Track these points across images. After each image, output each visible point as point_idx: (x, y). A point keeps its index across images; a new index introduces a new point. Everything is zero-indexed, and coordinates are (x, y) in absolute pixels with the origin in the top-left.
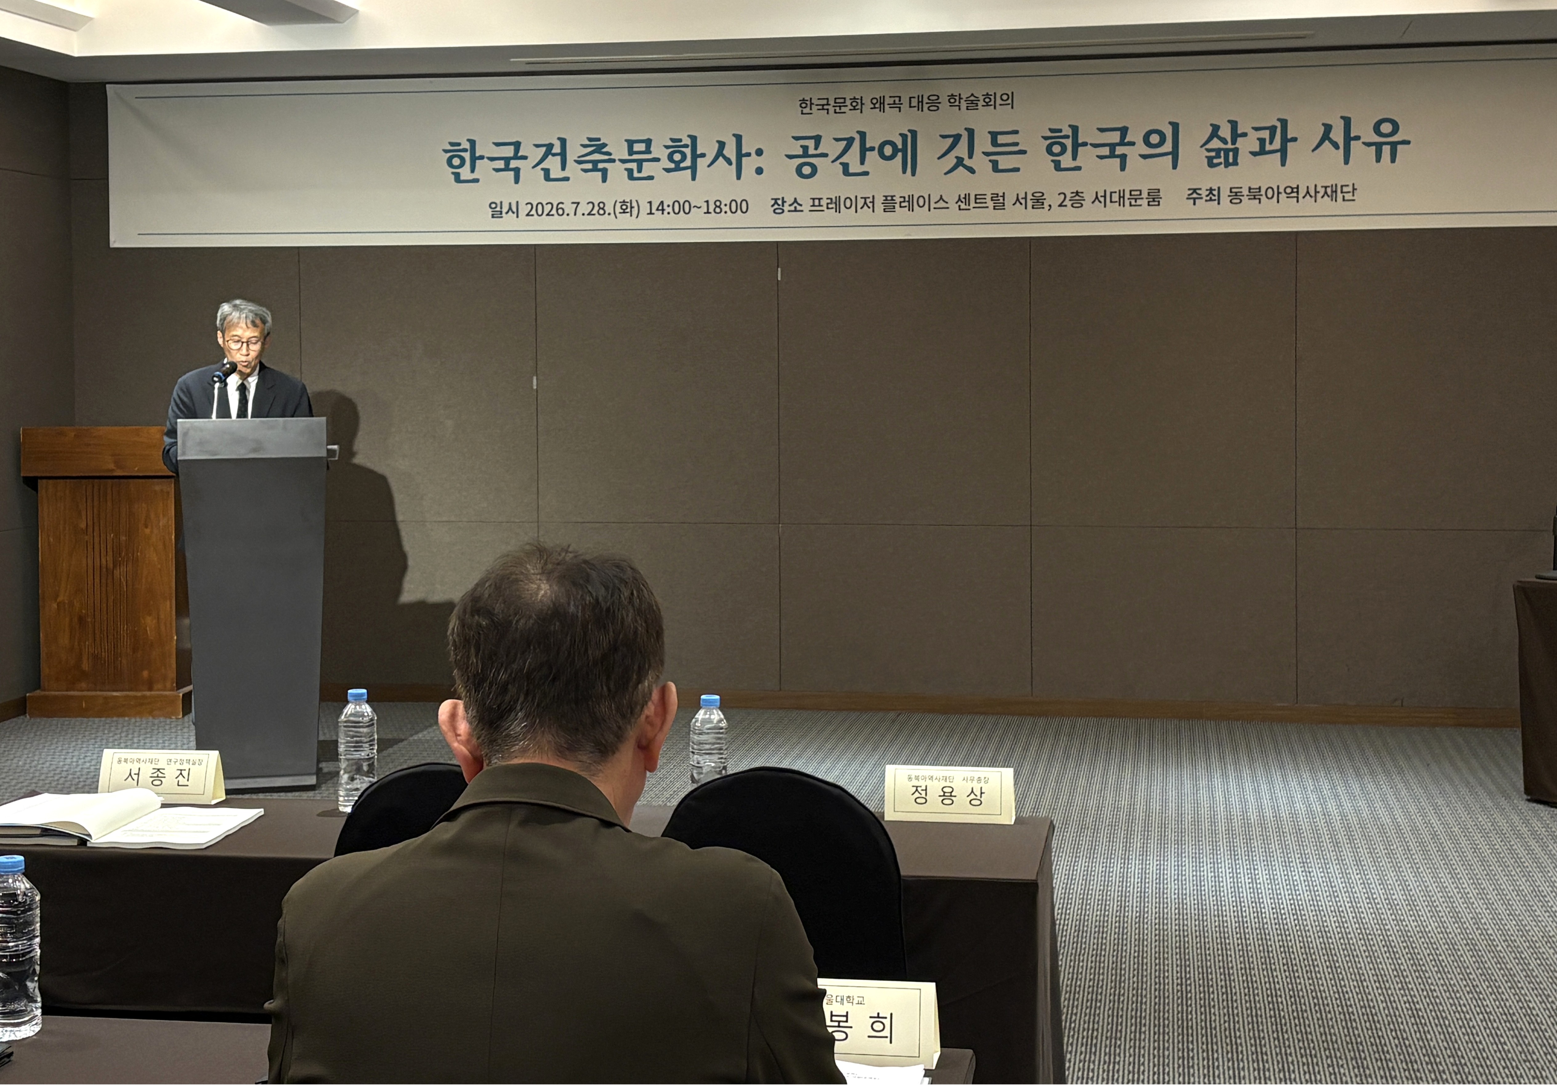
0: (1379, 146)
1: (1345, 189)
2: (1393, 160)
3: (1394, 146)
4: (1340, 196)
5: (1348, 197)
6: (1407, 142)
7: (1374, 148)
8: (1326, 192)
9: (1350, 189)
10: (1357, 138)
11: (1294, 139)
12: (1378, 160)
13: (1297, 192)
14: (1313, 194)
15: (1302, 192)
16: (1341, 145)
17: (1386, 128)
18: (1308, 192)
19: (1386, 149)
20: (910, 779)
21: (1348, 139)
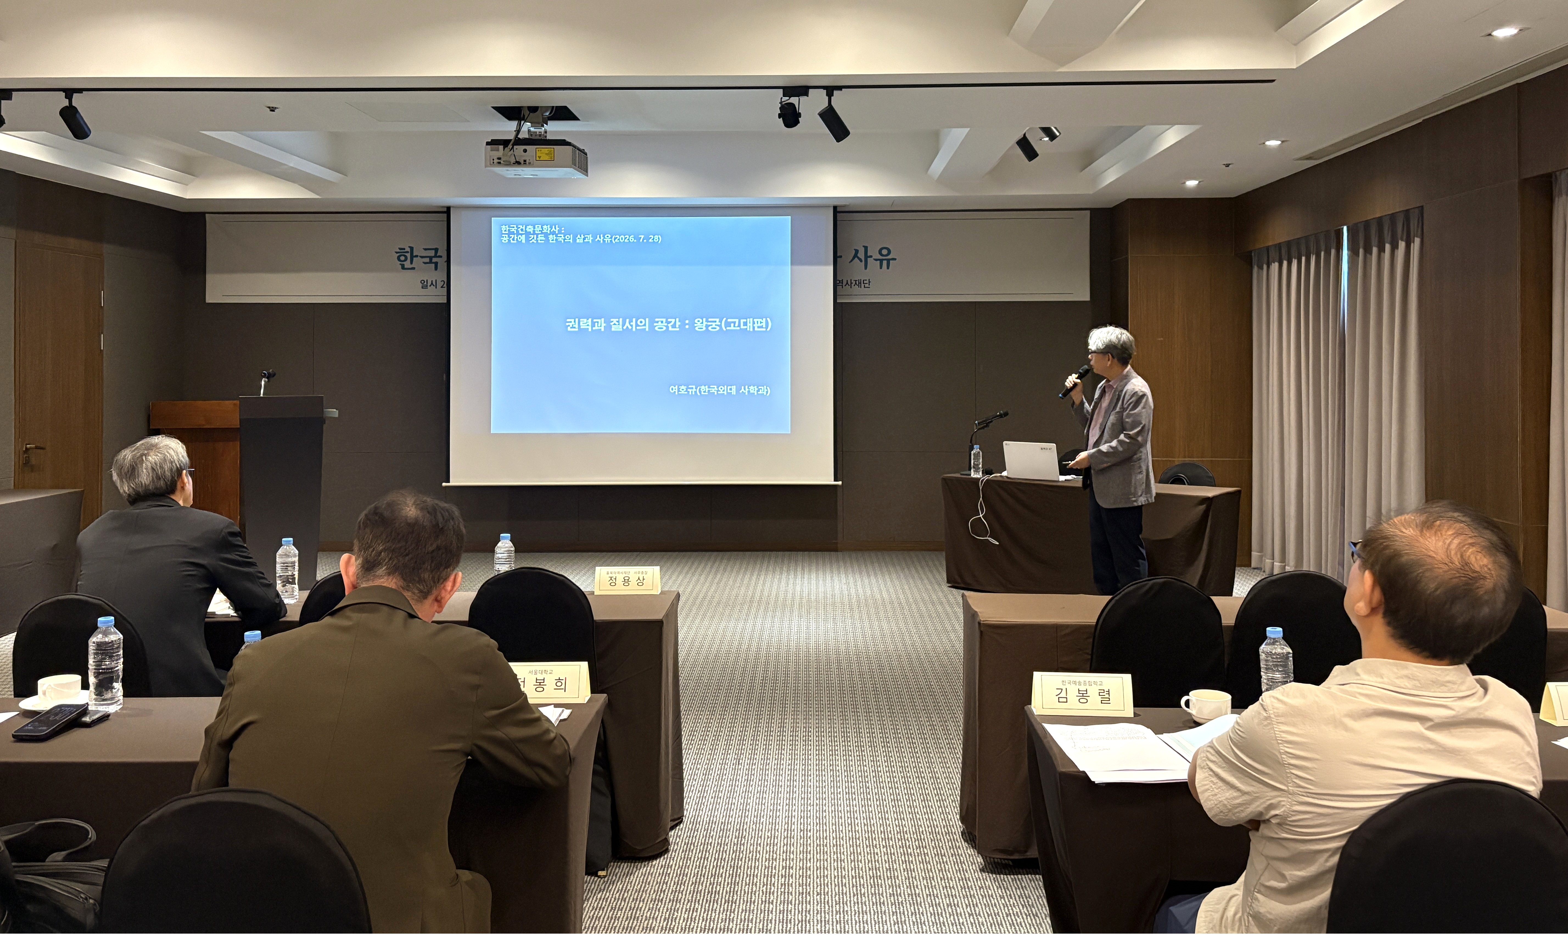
0: (881, 261)
1: (865, 282)
2: (888, 268)
3: (888, 261)
4: (863, 285)
5: (866, 285)
6: (895, 259)
7: (879, 262)
8: (856, 283)
9: (867, 282)
10: (871, 257)
11: (841, 257)
12: (881, 268)
13: (842, 283)
14: (850, 284)
15: (845, 283)
16: (863, 260)
17: (885, 252)
18: (847, 283)
19: (885, 263)
20: (608, 573)
21: (867, 257)
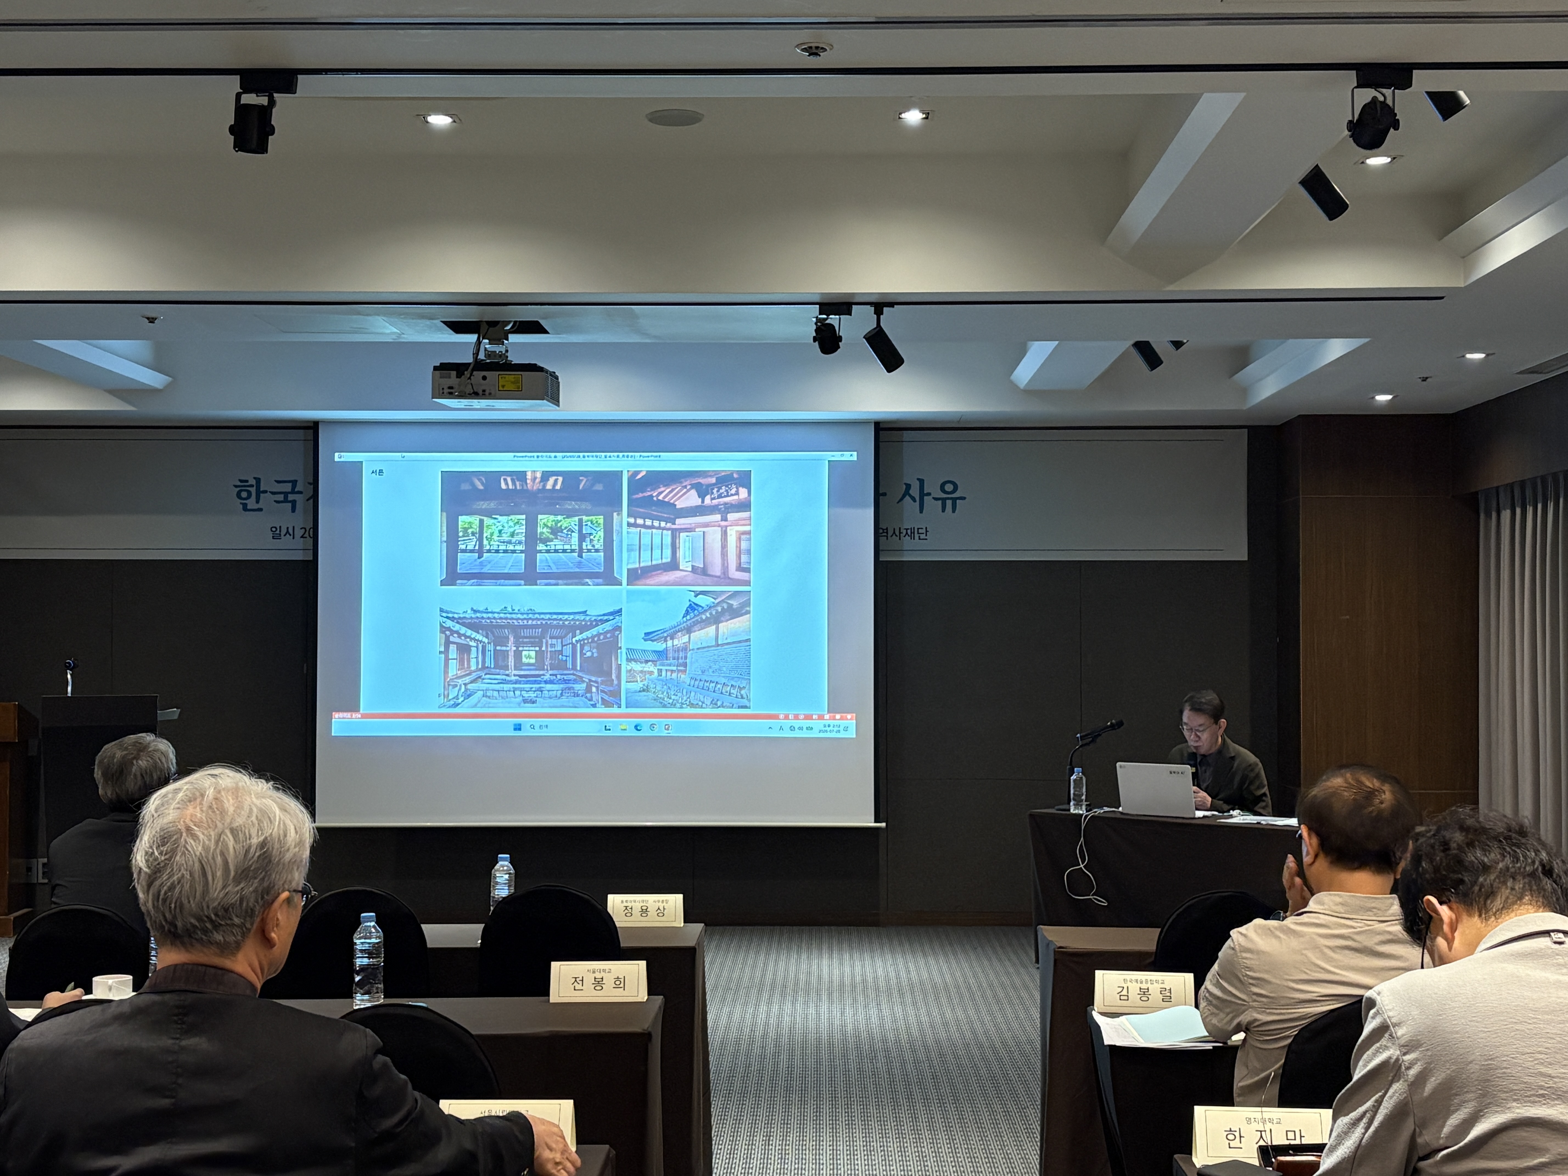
0: (944, 500)
1: (920, 531)
2: (954, 510)
3: (954, 500)
4: (917, 536)
5: (923, 536)
6: (964, 498)
7: (940, 502)
8: (907, 533)
9: (924, 531)
10: (929, 494)
11: (884, 494)
12: (943, 510)
13: (887, 533)
14: (897, 533)
15: (890, 532)
16: (918, 499)
17: (949, 487)
18: (894, 533)
19: (949, 503)
21: (922, 495)
